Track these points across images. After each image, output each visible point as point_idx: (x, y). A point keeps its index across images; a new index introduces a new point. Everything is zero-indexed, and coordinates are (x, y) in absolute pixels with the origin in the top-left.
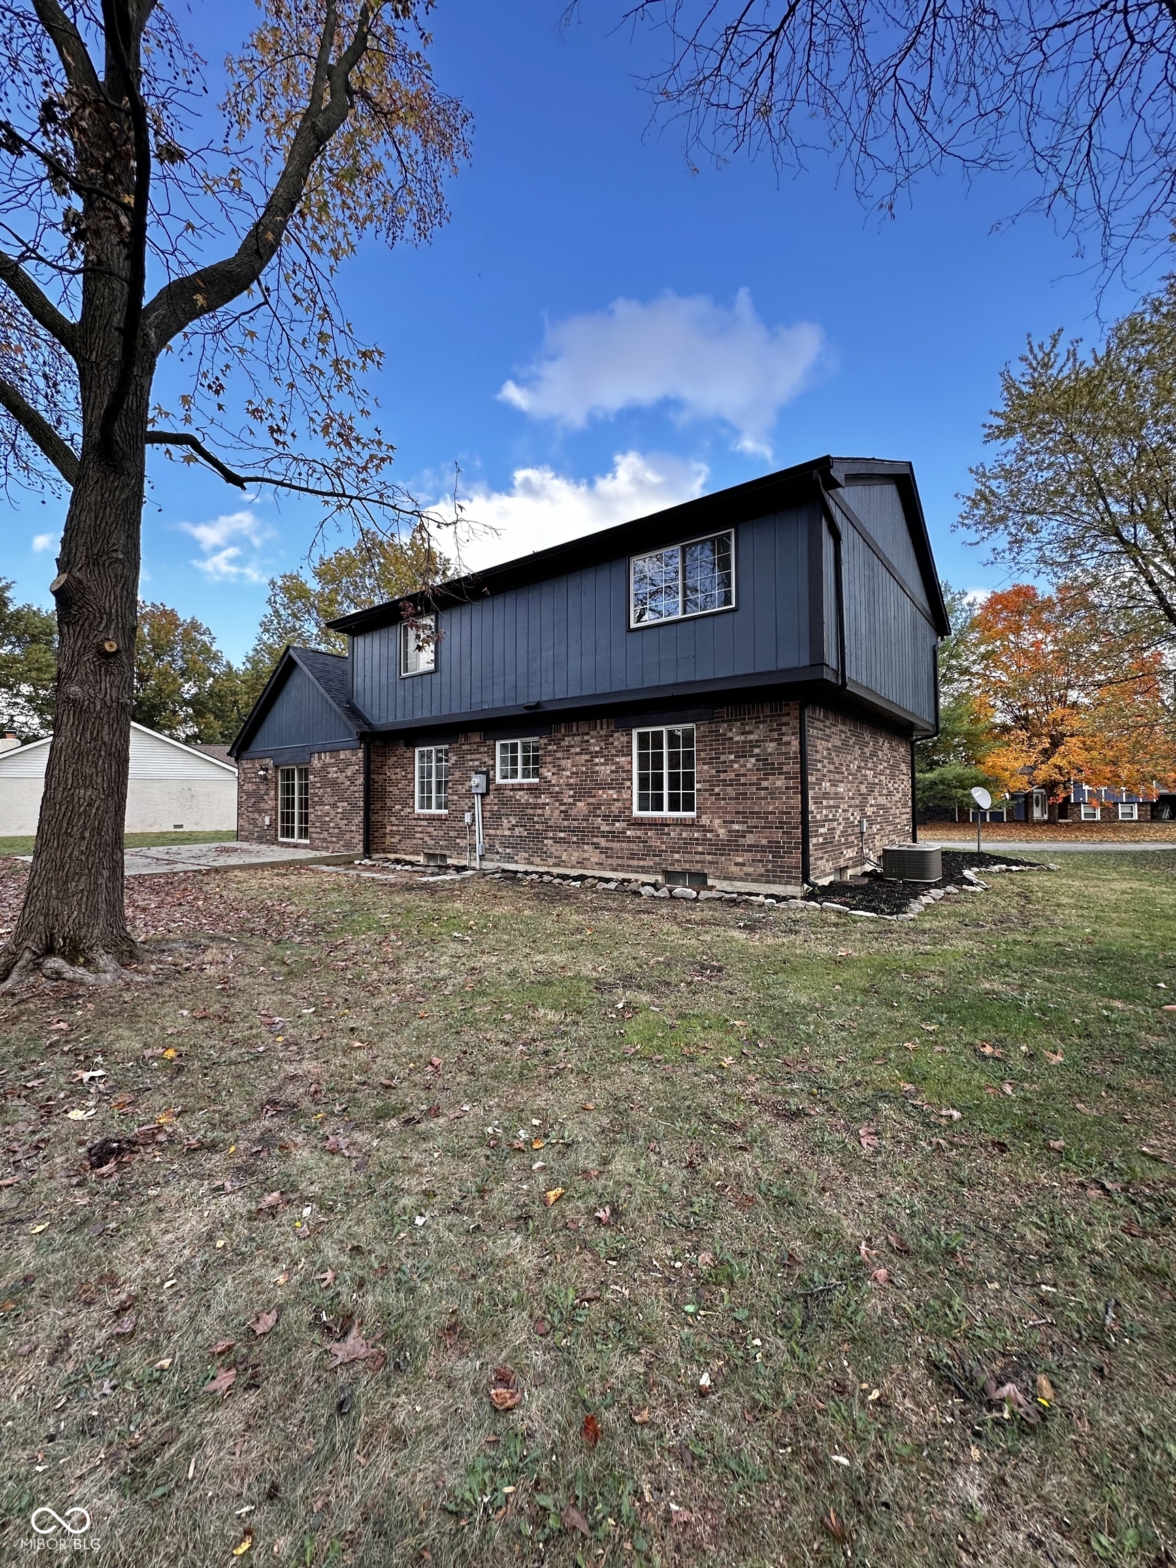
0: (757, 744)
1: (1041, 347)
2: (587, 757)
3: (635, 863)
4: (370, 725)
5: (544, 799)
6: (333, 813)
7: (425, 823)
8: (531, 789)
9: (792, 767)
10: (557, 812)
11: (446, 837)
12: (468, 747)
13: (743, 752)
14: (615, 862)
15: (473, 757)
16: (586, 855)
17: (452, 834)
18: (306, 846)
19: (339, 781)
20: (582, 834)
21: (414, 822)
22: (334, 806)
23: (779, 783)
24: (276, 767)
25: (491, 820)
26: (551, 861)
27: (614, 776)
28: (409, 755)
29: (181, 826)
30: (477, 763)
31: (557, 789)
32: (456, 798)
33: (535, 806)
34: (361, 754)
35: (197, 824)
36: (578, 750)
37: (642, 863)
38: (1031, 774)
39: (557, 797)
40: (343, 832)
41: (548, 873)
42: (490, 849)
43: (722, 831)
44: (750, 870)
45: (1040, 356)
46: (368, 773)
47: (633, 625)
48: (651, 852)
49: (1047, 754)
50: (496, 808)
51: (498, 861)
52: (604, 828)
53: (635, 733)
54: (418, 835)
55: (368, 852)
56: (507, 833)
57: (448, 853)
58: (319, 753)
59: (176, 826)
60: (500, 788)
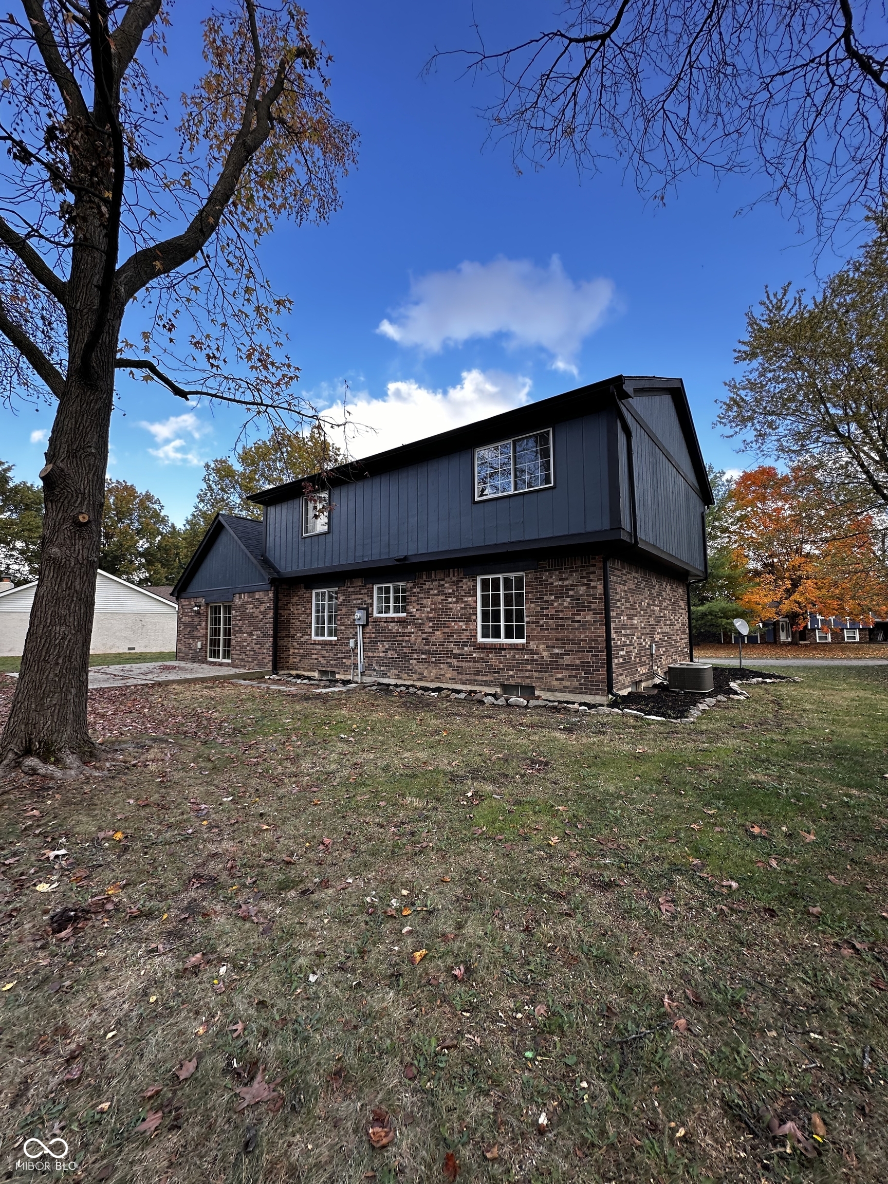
0: (571, 589)
1: (775, 295)
2: (443, 597)
3: (480, 678)
4: (278, 572)
5: (410, 629)
6: (249, 639)
7: (320, 647)
8: (400, 621)
9: (598, 605)
10: (420, 639)
11: (335, 658)
12: (352, 589)
13: (561, 594)
14: (464, 677)
15: (356, 597)
16: (442, 672)
17: (339, 655)
18: (228, 665)
19: (254, 615)
20: (439, 656)
21: (311, 647)
22: (251, 634)
23: (588, 618)
24: (207, 604)
25: (370, 645)
26: (415, 677)
27: (463, 611)
28: (308, 595)
29: (134, 649)
30: (359, 602)
31: (420, 621)
32: (343, 628)
33: (403, 635)
34: (271, 595)
35: (146, 647)
36: (436, 592)
37: (485, 678)
38: (777, 607)
39: (419, 627)
40: (257, 654)
41: (413, 686)
42: (368, 667)
43: (545, 654)
44: (567, 684)
45: (774, 301)
46: (276, 609)
47: (477, 499)
48: (491, 669)
49: (789, 592)
50: (373, 635)
51: (375, 676)
52: (456, 651)
53: (479, 579)
54: (314, 656)
55: (275, 670)
56: (382, 655)
57: (336, 670)
58: (240, 594)
59: (129, 649)
60: (377, 621)
